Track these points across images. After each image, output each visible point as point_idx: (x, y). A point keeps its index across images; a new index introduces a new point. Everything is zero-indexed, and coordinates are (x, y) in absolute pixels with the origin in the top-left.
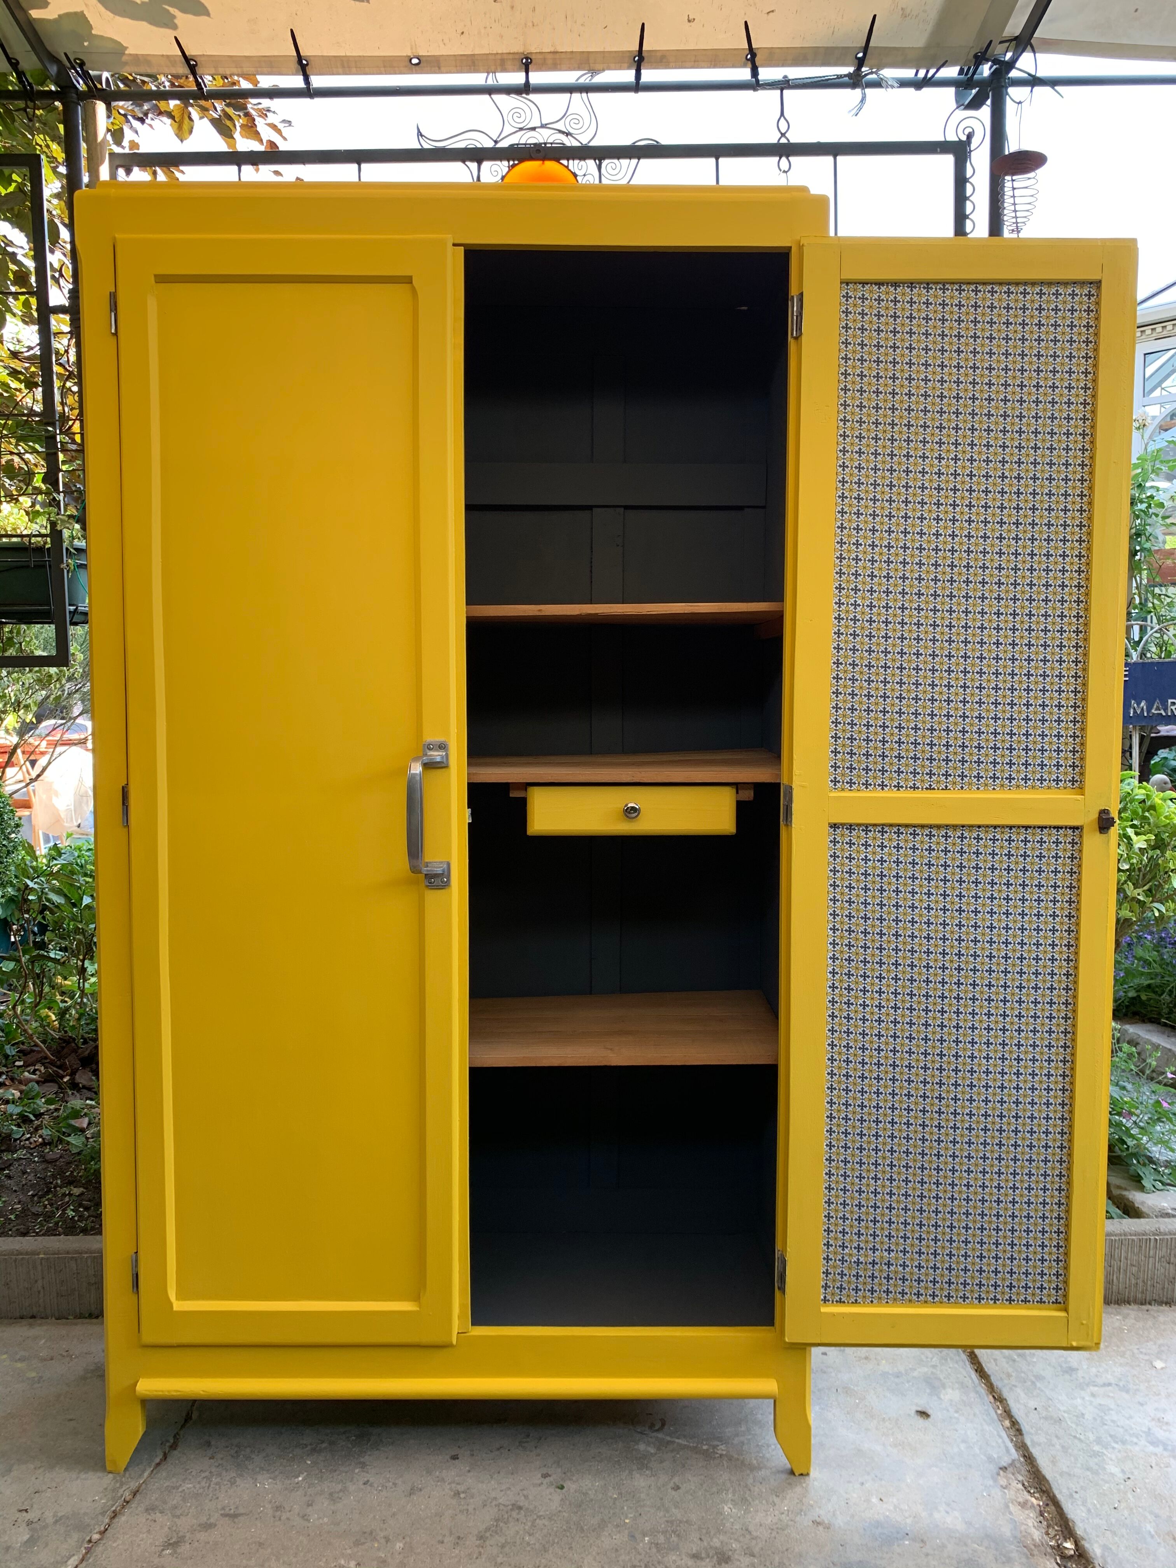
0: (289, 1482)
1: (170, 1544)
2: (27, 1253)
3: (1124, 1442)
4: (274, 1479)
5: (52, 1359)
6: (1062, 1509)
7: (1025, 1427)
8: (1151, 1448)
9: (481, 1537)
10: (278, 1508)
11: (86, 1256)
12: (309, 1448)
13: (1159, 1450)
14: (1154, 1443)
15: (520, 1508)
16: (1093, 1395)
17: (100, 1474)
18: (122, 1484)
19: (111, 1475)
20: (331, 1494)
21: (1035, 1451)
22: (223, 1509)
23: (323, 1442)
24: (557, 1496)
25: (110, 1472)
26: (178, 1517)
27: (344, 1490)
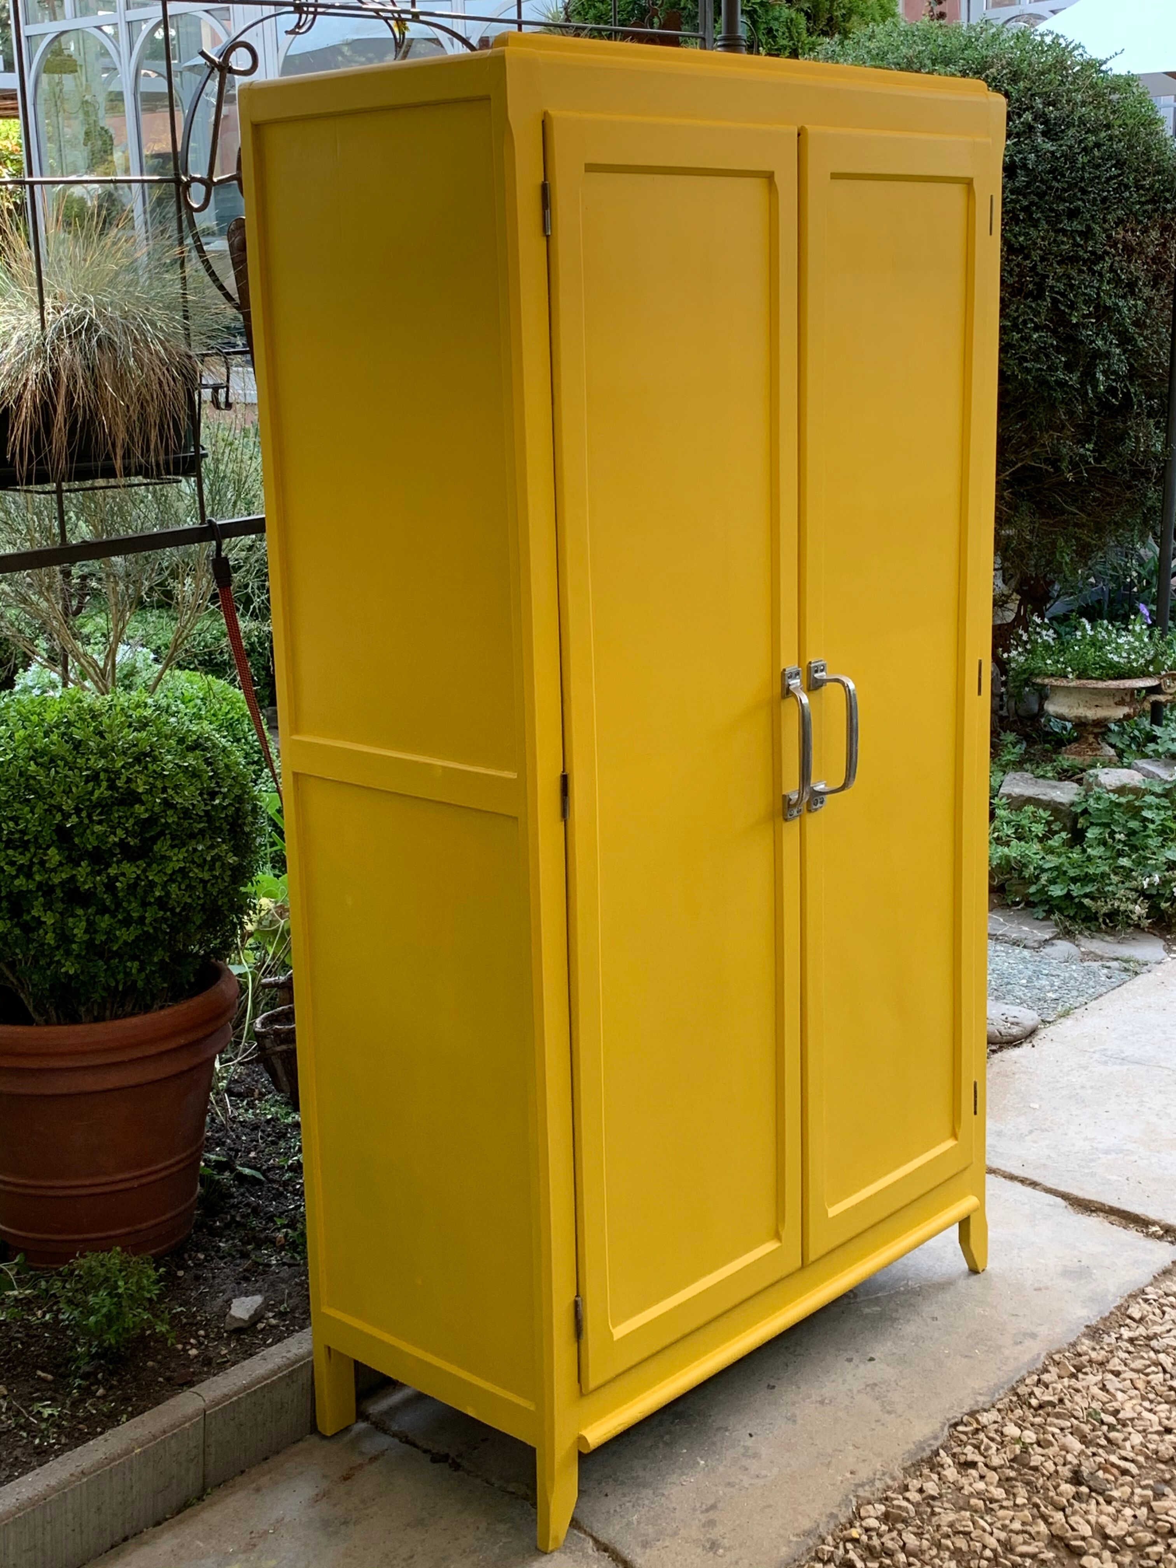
0: (699, 1469)
1: (711, 1548)
2: (120, 1456)
3: (1092, 1160)
4: (683, 1474)
5: (255, 1545)
6: (1124, 1212)
7: (1036, 1178)
8: (1109, 1157)
9: (889, 1412)
10: (729, 1484)
11: (187, 1425)
12: (661, 1445)
13: (1114, 1156)
14: (1107, 1152)
15: (876, 1385)
16: (1035, 1142)
17: (544, 1559)
18: (582, 1550)
19: (555, 1554)
20: (743, 1455)
21: (1062, 1188)
22: (694, 1510)
23: (662, 1437)
24: (878, 1365)
25: (552, 1552)
26: (675, 1534)
27: (746, 1448)
